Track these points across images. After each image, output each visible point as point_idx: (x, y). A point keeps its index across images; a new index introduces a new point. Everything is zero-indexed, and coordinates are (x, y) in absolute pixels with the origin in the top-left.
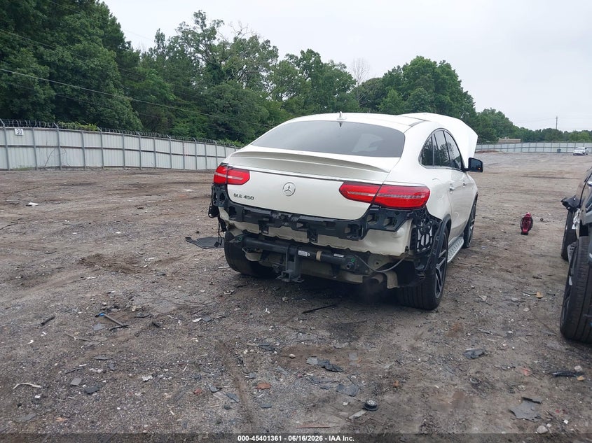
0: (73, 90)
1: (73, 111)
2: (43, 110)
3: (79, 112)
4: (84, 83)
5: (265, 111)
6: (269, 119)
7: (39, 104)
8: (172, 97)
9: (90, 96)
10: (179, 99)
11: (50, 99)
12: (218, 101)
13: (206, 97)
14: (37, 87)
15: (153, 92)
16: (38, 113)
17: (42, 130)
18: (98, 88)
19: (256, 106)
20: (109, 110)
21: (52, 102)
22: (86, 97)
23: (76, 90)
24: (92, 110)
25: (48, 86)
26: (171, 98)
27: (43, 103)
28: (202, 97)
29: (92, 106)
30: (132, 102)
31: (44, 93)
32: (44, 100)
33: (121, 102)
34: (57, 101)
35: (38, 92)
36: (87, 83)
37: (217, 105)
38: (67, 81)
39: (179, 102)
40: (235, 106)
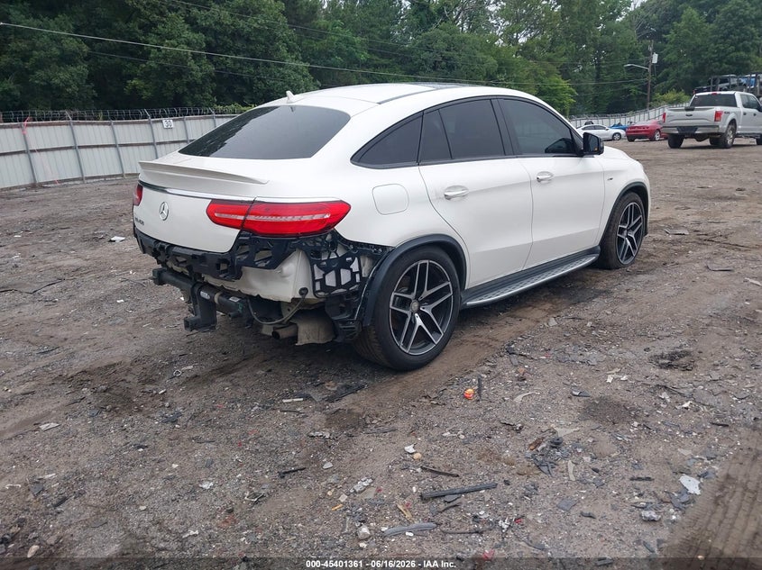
0: (235, 61)
1: (238, 89)
2: (202, 91)
3: (245, 90)
4: (247, 50)
5: (492, 61)
6: (499, 71)
7: (196, 84)
8: (363, 56)
9: (256, 65)
10: (375, 57)
11: (209, 75)
12: (426, 55)
13: (411, 51)
14: (191, 63)
15: (339, 52)
16: (197, 96)
17: (195, 119)
18: (266, 55)
19: (480, 55)
20: (280, 83)
21: (213, 80)
22: (252, 69)
23: (240, 61)
24: (261, 85)
25: (204, 61)
26: (363, 58)
27: (200, 82)
28: (405, 52)
29: (259, 79)
30: (312, 71)
31: (200, 70)
32: (202, 79)
33: (295, 71)
34: (218, 78)
35: (192, 70)
36: (252, 50)
37: (426, 61)
38: (228, 51)
39: (375, 62)
40: (449, 59)
